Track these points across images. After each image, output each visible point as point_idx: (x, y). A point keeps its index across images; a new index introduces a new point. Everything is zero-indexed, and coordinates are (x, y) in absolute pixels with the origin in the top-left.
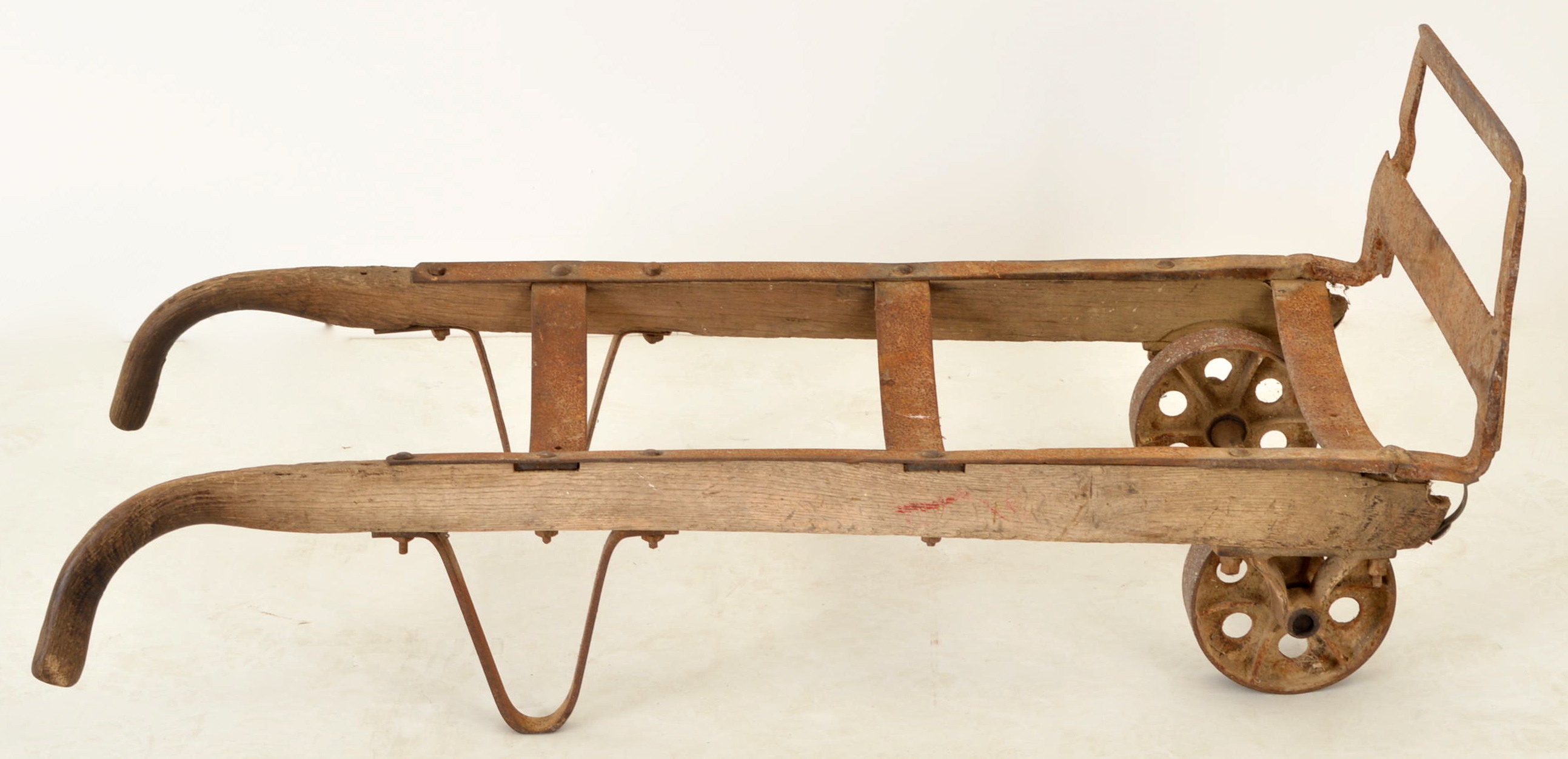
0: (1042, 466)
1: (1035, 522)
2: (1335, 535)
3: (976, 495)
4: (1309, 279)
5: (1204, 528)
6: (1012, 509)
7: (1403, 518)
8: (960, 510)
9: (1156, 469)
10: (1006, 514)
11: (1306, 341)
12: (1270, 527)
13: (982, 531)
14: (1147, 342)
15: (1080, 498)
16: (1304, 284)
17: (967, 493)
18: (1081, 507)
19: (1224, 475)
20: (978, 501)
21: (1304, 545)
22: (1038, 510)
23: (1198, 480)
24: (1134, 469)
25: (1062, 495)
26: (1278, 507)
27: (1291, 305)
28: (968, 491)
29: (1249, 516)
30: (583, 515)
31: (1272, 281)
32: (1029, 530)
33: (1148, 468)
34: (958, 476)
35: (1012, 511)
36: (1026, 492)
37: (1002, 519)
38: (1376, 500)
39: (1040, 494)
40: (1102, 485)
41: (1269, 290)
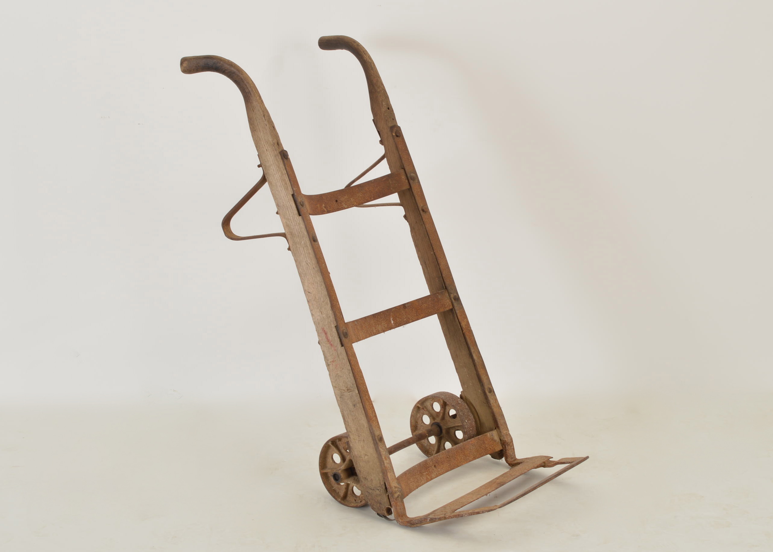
0: (352, 373)
1: (335, 376)
2: (365, 479)
3: (336, 354)
4: (501, 443)
5: (353, 436)
6: (336, 367)
7: (377, 501)
8: (330, 350)
9: (363, 412)
10: (334, 365)
11: (472, 449)
12: (360, 456)
13: (326, 359)
14: (464, 393)
15: (347, 389)
16: (498, 442)
17: (335, 350)
18: (344, 390)
19: (369, 435)
20: (334, 355)
22: (339, 376)
23: (365, 427)
24: (361, 404)
25: (345, 383)
26: (366, 457)
27: (487, 439)
29: (361, 448)
30: (286, 223)
31: (496, 430)
32: (332, 375)
33: (363, 409)
34: (339, 345)
36: (342, 370)
37: (332, 364)
38: (379, 490)
39: (343, 375)
40: (353, 395)
41: (491, 430)
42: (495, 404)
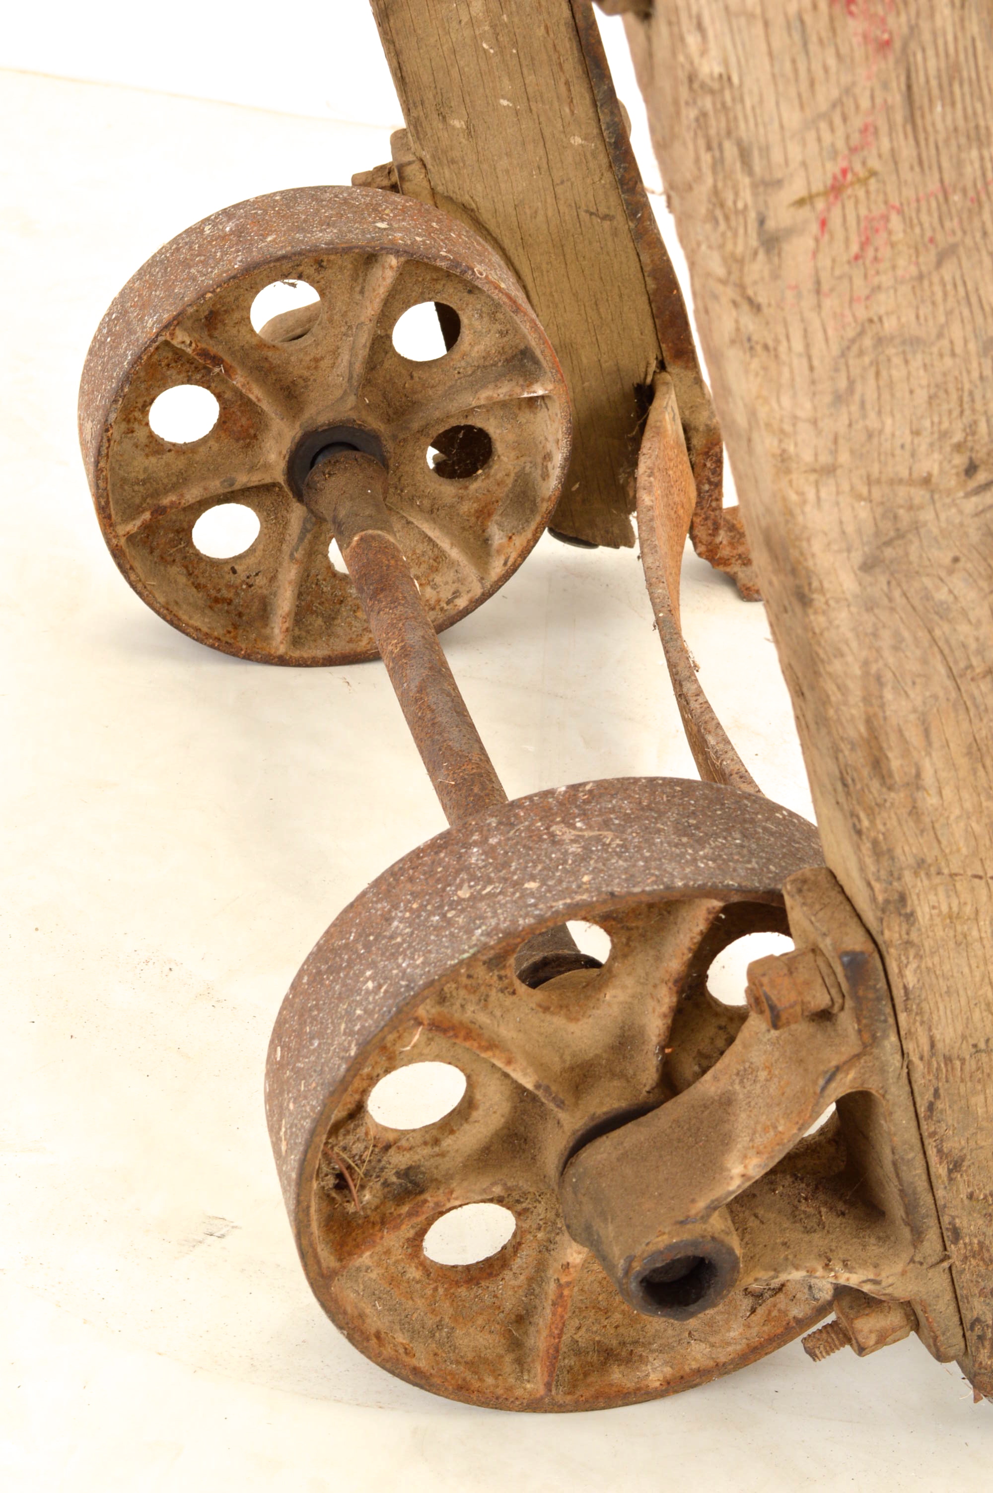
1: (835, 350)
3: (885, 86)
5: (937, 880)
6: (863, 245)
8: (813, 47)
10: (840, 234)
13: (750, 173)
15: (960, 461)
17: (888, 43)
18: (926, 481)
20: (865, 103)
21: (946, 1157)
22: (880, 341)
25: (954, 396)
28: (897, 44)
32: (798, 345)
35: (855, 248)
36: (939, 264)
37: (814, 228)
39: (942, 319)
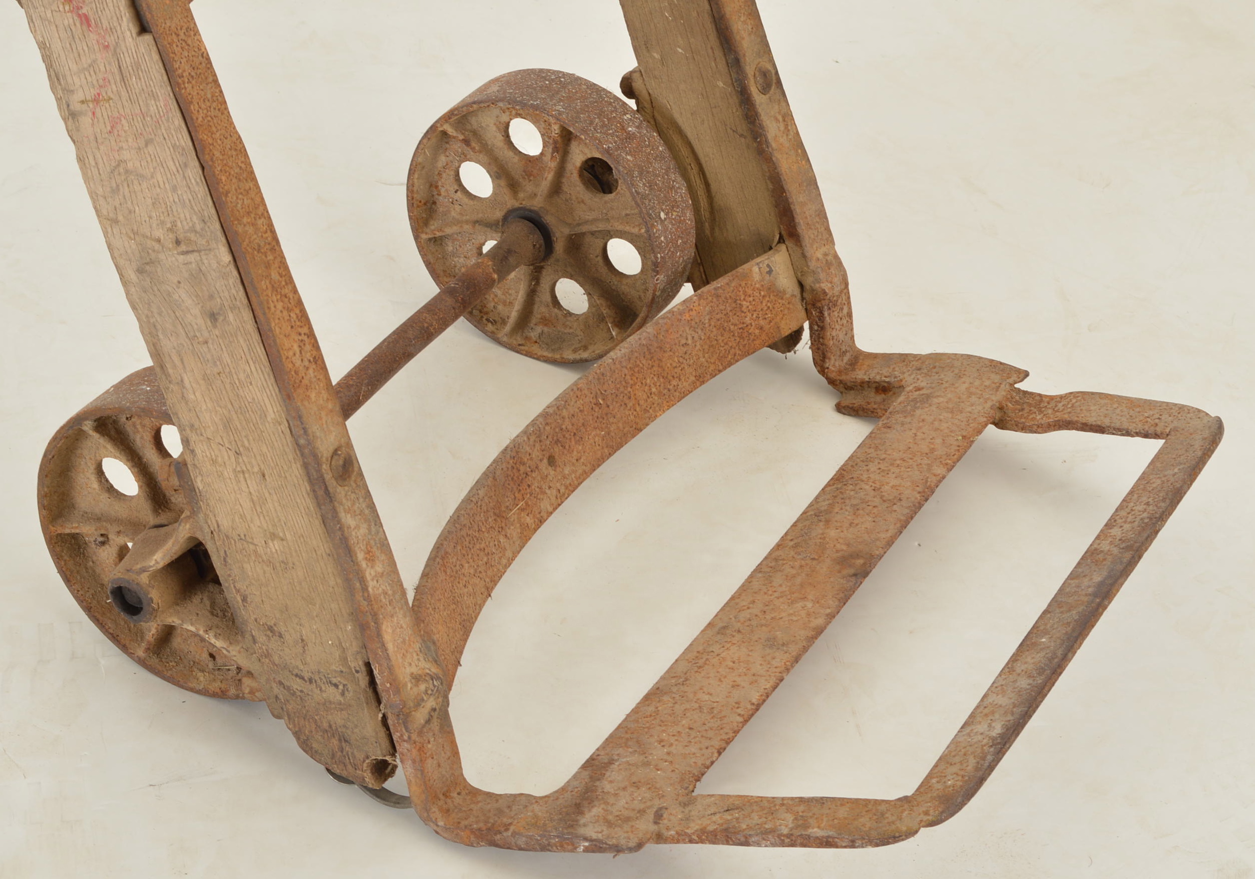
0: (197, 164)
1: (108, 169)
2: (269, 633)
3: (110, 64)
4: (803, 299)
5: (202, 438)
6: (112, 127)
7: (330, 726)
8: (77, 40)
9: (260, 351)
10: (101, 120)
11: (690, 342)
12: (243, 537)
13: (60, 84)
14: (642, 75)
15: (172, 236)
16: (793, 296)
17: (107, 46)
18: (159, 241)
19: (291, 457)
20: (103, 69)
21: (238, 591)
22: (127, 171)
23: (269, 419)
24: (247, 315)
25: (164, 206)
26: (275, 546)
27: (750, 292)
28: (112, 48)
29: (247, 505)
31: (783, 247)
32: (93, 163)
33: (256, 336)
34: (128, 25)
35: (109, 128)
36: (146, 145)
37: (90, 114)
38: (341, 687)
39: (152, 170)
40: (203, 268)
41: (767, 247)
42: (783, 140)
